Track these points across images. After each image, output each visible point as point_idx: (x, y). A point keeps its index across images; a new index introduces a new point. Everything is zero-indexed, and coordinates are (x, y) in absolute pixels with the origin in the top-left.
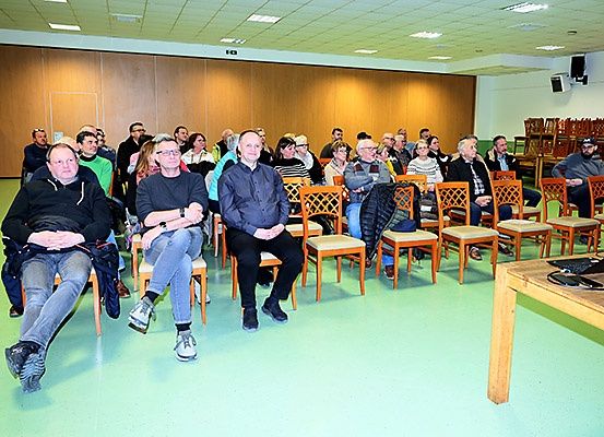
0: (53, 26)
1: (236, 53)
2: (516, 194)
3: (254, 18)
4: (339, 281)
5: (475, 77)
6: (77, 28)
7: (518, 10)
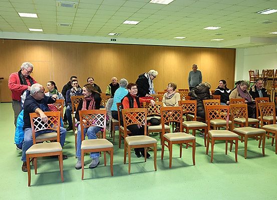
0: (30, 30)
1: (115, 40)
2: (272, 110)
3: (126, 22)
4: (181, 157)
5: (235, 49)
6: (41, 30)
7: (264, 13)
